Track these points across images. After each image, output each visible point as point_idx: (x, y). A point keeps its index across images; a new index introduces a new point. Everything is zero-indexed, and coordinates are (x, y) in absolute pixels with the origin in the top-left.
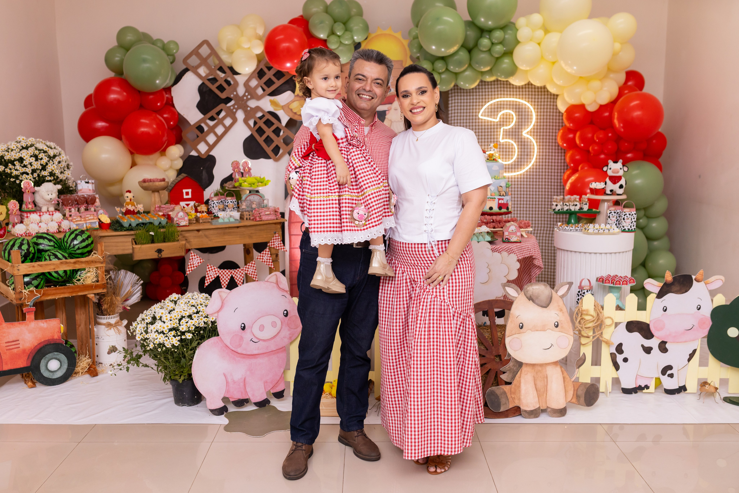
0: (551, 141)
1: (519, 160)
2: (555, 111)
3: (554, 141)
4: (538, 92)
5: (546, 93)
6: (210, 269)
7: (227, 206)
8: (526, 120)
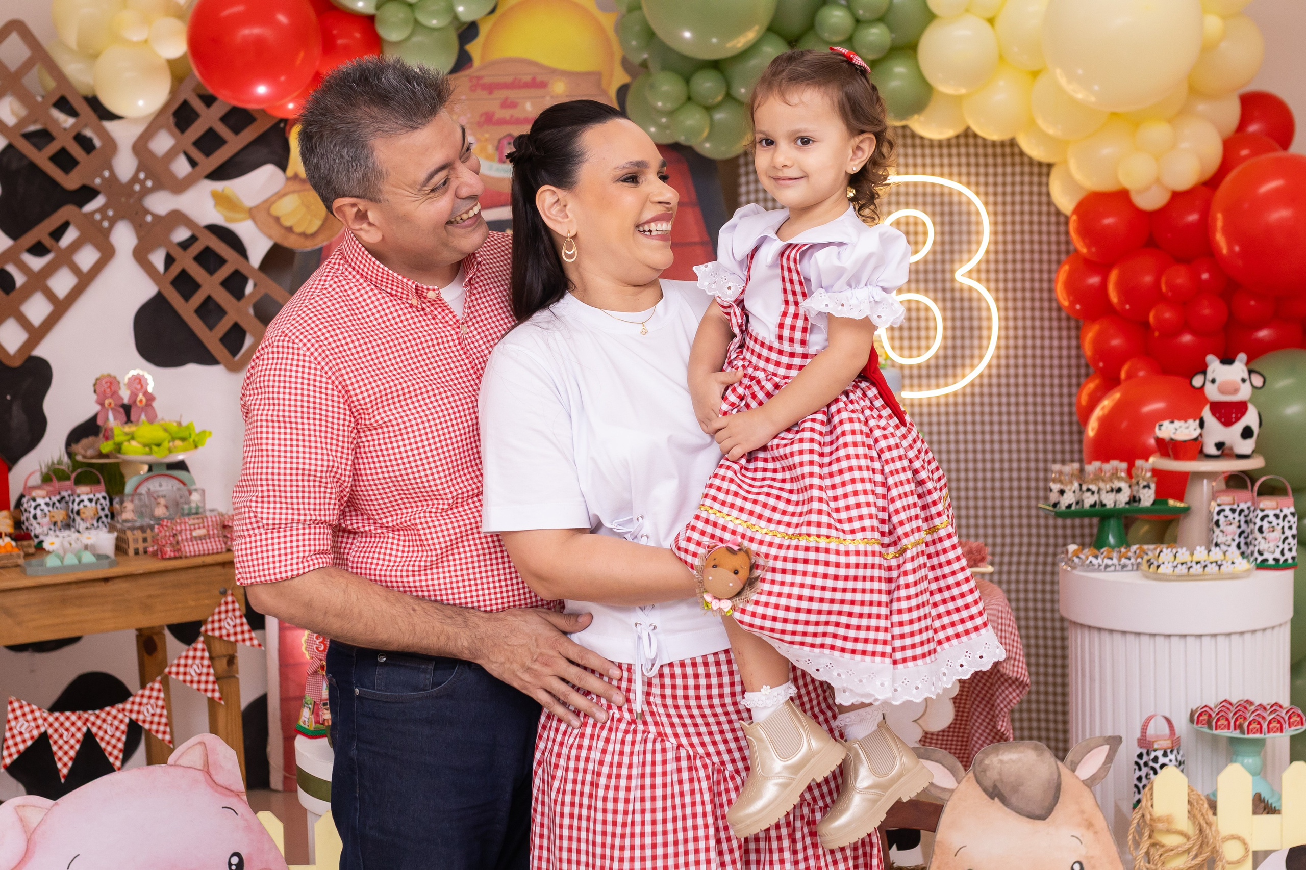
0: (1037, 295)
1: (950, 352)
2: (1044, 209)
3: (1046, 295)
4: (995, 156)
5: (1017, 159)
6: (19, 713)
7: (78, 513)
8: (965, 238)
